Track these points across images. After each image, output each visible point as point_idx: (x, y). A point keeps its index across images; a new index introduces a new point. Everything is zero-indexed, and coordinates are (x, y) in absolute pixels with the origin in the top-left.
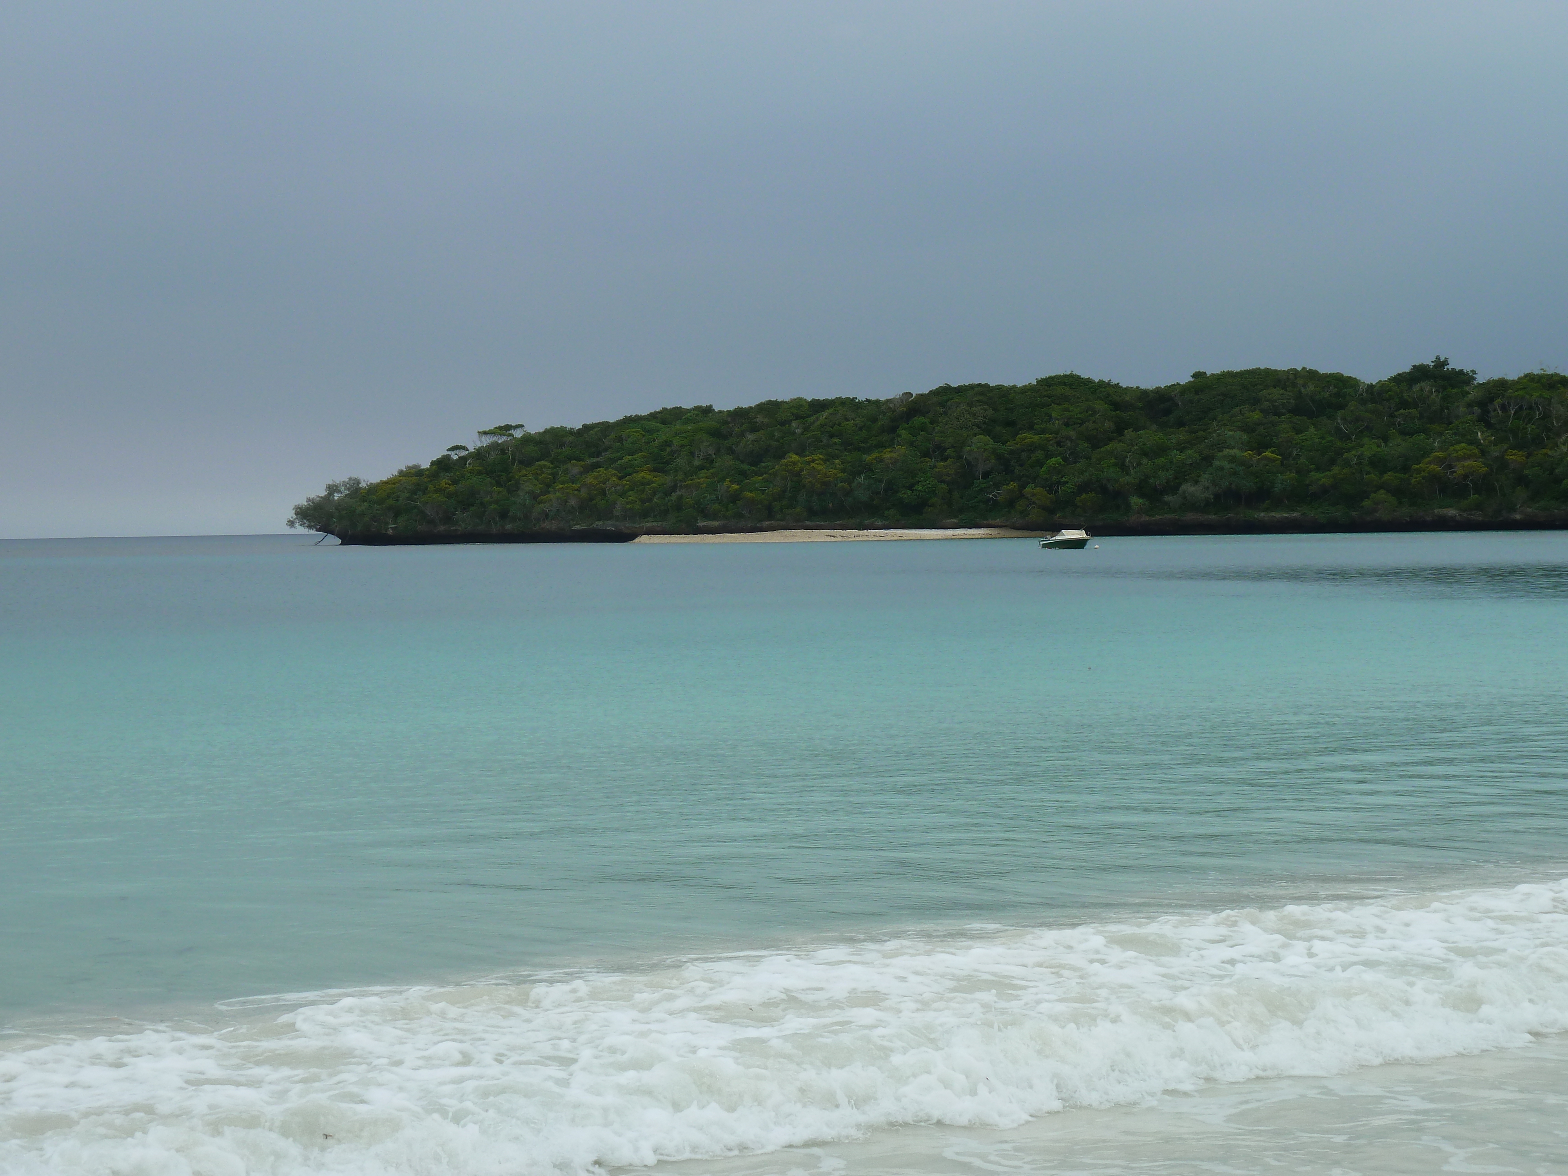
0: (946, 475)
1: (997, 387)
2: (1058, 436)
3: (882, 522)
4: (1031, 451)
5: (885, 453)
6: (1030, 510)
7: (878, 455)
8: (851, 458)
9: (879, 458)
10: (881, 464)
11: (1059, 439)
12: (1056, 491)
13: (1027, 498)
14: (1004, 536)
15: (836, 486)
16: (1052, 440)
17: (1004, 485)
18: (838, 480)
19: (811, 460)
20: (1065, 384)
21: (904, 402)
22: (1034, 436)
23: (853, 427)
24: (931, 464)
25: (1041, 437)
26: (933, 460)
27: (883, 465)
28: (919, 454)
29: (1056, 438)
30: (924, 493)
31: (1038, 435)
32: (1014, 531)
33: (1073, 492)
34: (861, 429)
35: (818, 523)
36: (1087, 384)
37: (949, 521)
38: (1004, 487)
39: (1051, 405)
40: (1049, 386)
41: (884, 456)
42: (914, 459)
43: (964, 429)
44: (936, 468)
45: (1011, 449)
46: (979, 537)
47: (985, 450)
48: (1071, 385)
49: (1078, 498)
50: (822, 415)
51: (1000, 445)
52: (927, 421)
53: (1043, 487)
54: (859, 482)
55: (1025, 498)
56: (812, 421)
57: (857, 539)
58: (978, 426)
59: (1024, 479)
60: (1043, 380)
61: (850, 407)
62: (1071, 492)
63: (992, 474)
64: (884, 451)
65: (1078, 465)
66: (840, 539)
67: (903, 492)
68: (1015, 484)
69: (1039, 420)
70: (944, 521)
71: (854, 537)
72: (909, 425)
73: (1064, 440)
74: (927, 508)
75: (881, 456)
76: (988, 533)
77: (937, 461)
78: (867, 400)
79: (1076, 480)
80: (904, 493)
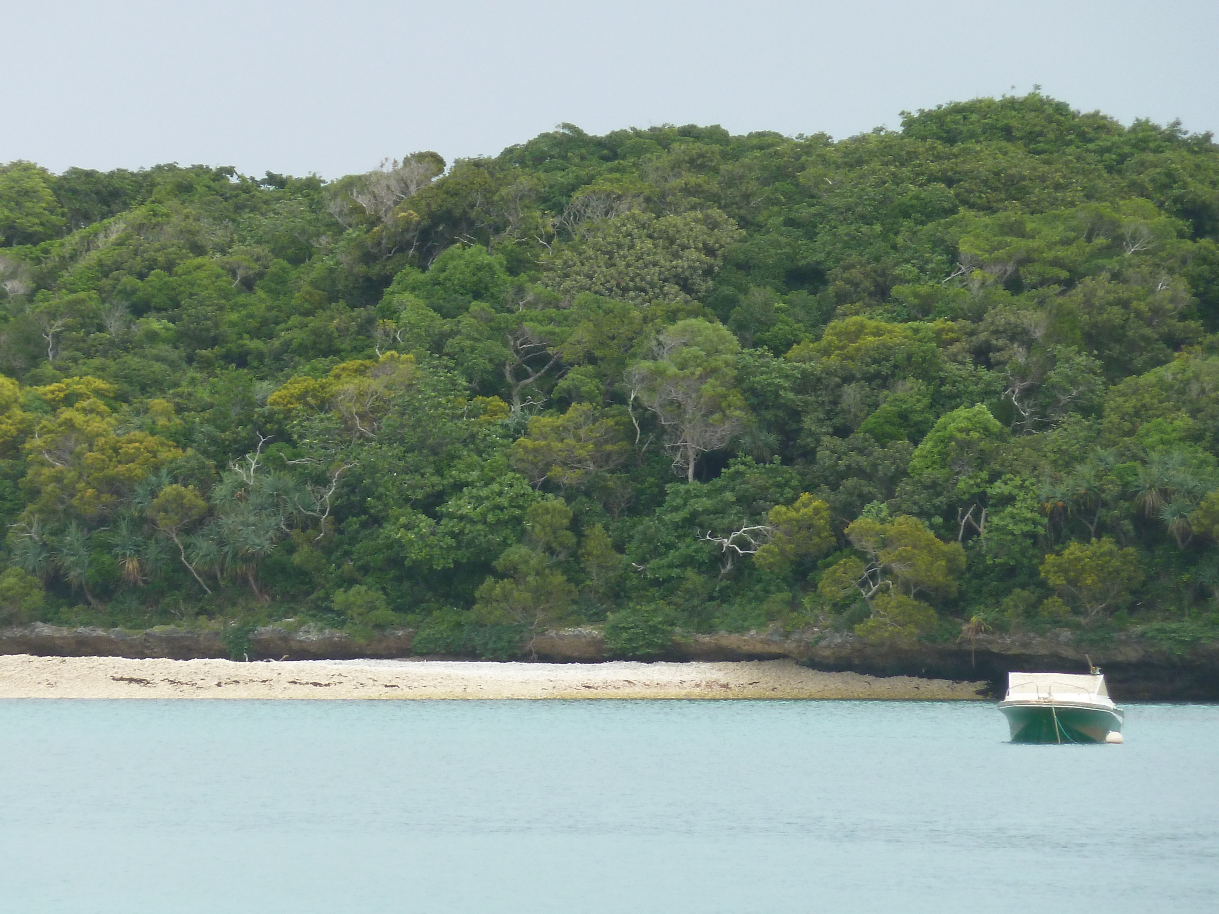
0: (565, 464)
1: (755, 142)
2: (982, 325)
3: (321, 630)
4: (878, 381)
5: (338, 377)
6: (872, 598)
7: (311, 383)
8: (213, 393)
9: (314, 397)
10: (322, 415)
11: (983, 337)
12: (971, 532)
13: (862, 555)
14: (773, 694)
15: (153, 494)
16: (958, 340)
17: (777, 503)
18: (164, 471)
19: (62, 395)
20: (1008, 133)
21: (413, 188)
22: (889, 327)
23: (218, 276)
24: (507, 421)
25: (916, 331)
26: (517, 407)
27: (328, 419)
28: (462, 382)
29: (972, 334)
30: (480, 527)
31: (906, 321)
32: (811, 672)
33: (1034, 536)
34: (248, 285)
35: (81, 629)
36: (1092, 134)
37: (569, 631)
38: (778, 513)
39: (953, 211)
40: (951, 140)
41: (334, 388)
42: (443, 400)
43: (632, 294)
44: (527, 434)
45: (804, 373)
46: (683, 693)
47: (713, 372)
48: (1031, 137)
49: (1050, 558)
50: (106, 229)
51: (761, 356)
52: (495, 260)
53: (922, 514)
54: (242, 481)
55: (855, 553)
56: (67, 251)
57: (230, 692)
58: (686, 286)
59: (850, 482)
60: (927, 117)
61: (209, 203)
62: (1025, 535)
63: (731, 461)
64: (336, 369)
65: (1052, 435)
66: (165, 691)
67: (403, 520)
68: (816, 504)
69: (909, 266)
70: (553, 633)
71: (219, 685)
72: (428, 274)
73: (1000, 343)
74: (490, 580)
75: (322, 387)
76: (715, 682)
77: (531, 408)
78: (272, 179)
79: (1045, 490)
80: (408, 527)
